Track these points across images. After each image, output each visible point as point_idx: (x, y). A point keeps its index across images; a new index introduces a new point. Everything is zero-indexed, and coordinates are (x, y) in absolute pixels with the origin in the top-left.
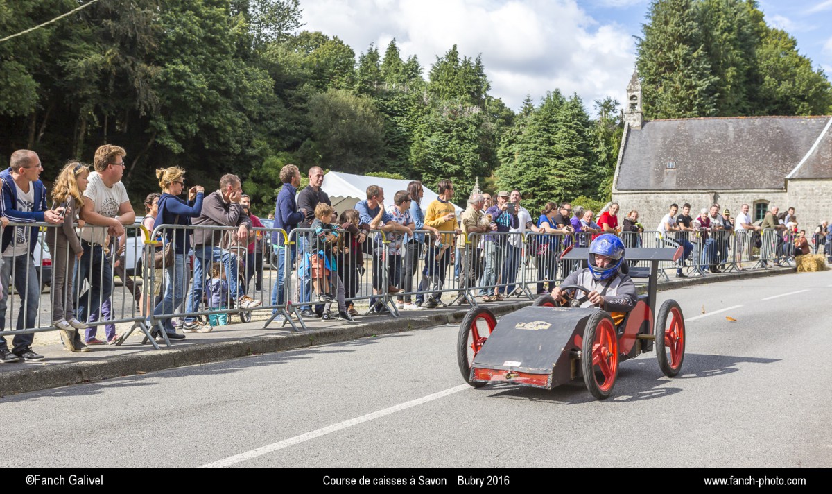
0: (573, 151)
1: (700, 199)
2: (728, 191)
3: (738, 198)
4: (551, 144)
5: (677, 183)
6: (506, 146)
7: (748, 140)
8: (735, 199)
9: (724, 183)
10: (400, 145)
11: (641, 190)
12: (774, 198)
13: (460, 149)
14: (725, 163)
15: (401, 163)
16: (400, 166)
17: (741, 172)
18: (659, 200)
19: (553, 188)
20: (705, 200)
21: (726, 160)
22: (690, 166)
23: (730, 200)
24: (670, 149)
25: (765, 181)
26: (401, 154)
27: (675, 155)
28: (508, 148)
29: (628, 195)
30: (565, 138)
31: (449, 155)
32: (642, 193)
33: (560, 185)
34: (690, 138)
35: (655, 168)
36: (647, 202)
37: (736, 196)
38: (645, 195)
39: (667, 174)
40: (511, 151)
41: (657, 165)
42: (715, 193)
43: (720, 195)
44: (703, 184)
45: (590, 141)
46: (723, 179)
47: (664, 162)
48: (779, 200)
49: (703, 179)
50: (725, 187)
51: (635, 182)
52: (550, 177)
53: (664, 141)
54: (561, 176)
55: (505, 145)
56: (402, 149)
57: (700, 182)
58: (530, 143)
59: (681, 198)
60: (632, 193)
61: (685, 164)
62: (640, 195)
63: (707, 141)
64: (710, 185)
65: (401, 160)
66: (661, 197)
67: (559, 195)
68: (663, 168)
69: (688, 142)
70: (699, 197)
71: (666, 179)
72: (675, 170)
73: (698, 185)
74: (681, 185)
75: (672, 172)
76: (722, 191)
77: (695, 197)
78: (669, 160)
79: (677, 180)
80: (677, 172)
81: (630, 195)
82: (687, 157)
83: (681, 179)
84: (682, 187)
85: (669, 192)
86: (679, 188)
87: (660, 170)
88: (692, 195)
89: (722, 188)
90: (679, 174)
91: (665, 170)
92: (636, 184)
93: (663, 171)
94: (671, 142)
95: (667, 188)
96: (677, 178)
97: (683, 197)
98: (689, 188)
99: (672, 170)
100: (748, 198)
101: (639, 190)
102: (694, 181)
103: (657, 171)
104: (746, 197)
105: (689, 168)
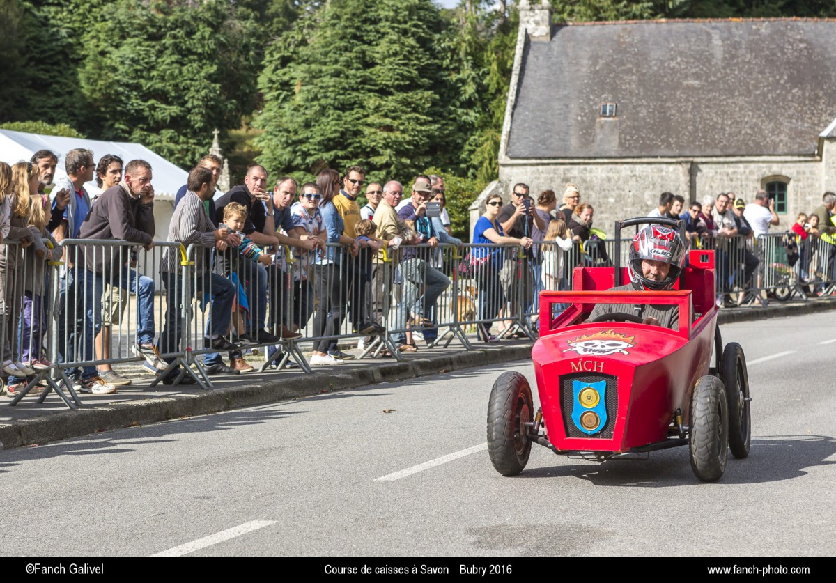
1: (664, 174)
2: (715, 159)
3: (734, 172)
4: (368, 64)
5: (621, 144)
6: (276, 69)
7: (749, 62)
8: (728, 175)
9: (706, 144)
10: (56, 63)
11: (555, 158)
12: (798, 172)
13: (181, 73)
14: (708, 107)
15: (59, 100)
16: (56, 107)
17: (738, 123)
18: (588, 176)
19: (375, 152)
20: (673, 177)
21: (709, 100)
22: (643, 113)
23: (719, 177)
24: (604, 81)
25: (781, 141)
26: (58, 83)
27: (614, 90)
28: (280, 72)
29: (529, 168)
30: (395, 54)
31: (159, 85)
32: (556, 164)
33: (386, 146)
34: (642, 57)
35: (578, 115)
37: (730, 169)
38: (562, 167)
39: (602, 127)
40: (286, 78)
41: (582, 109)
42: (692, 163)
43: (701, 166)
44: (669, 146)
45: (443, 59)
46: (706, 138)
47: (595, 104)
48: (808, 175)
49: (669, 136)
50: (709, 152)
51: (543, 141)
52: (367, 131)
53: (594, 64)
54: (389, 128)
55: (273, 66)
56: (60, 72)
57: (663, 141)
58: (325, 64)
59: (629, 173)
60: (538, 164)
61: (634, 107)
63: (673, 64)
64: (681, 147)
65: (58, 95)
66: (591, 171)
67: (387, 166)
68: (593, 115)
69: (638, 65)
70: (662, 171)
71: (599, 137)
72: (617, 119)
73: (659, 147)
74: (627, 149)
75: (611, 122)
76: (704, 160)
77: (655, 170)
78: (605, 99)
79: (620, 138)
80: (621, 123)
81: (534, 168)
82: (638, 94)
83: (628, 137)
84: (631, 151)
85: (606, 161)
86: (624, 155)
87: (588, 118)
88: (649, 168)
89: (704, 154)
90: (624, 126)
91: (598, 120)
92: (544, 147)
93: (594, 120)
94: (607, 64)
95: (603, 155)
96: (620, 134)
97: (632, 171)
98: (644, 153)
99: (611, 119)
100: (751, 172)
101: (549, 158)
102: (652, 140)
103: (582, 120)
104: (747, 171)
105: (641, 115)
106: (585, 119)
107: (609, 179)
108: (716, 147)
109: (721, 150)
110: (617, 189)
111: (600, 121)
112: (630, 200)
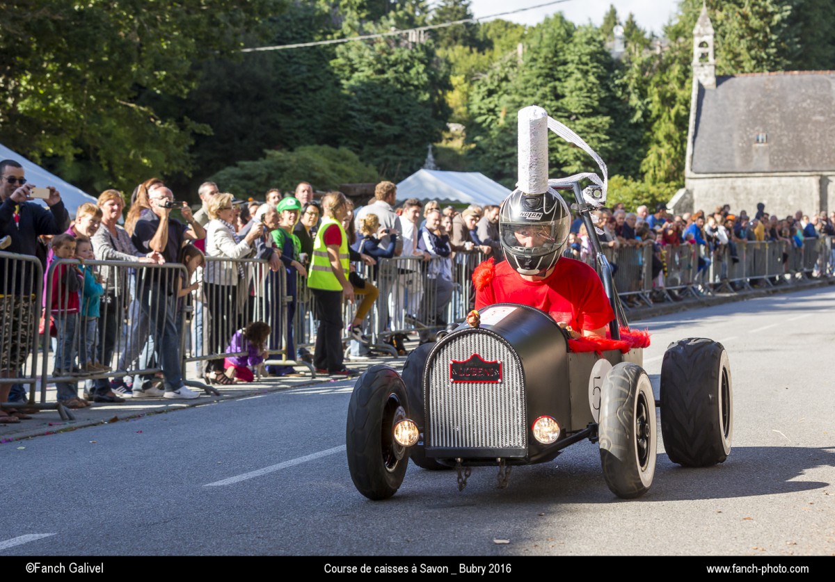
0: (593, 107)
1: (801, 183)
5: (771, 163)
6: (483, 98)
9: (831, 162)
11: (725, 173)
18: (748, 186)
20: (808, 185)
22: (785, 140)
24: (756, 118)
27: (764, 124)
28: (487, 101)
29: (707, 180)
32: (726, 177)
33: (577, 158)
34: (782, 100)
35: (739, 142)
36: (733, 188)
38: (730, 180)
39: (757, 150)
40: (492, 106)
41: (742, 138)
42: (822, 176)
43: (829, 178)
44: (805, 164)
46: (829, 157)
47: (751, 134)
49: (804, 156)
51: (716, 161)
52: (561, 148)
53: (748, 105)
55: (480, 97)
57: (800, 160)
58: (526, 96)
59: (777, 183)
60: (714, 178)
61: (779, 136)
62: (724, 179)
63: (804, 105)
64: (813, 164)
66: (750, 182)
68: (749, 142)
69: (779, 106)
70: (800, 181)
71: (756, 157)
72: (767, 145)
73: (798, 164)
74: (777, 166)
75: (763, 147)
77: (795, 181)
78: (758, 131)
79: (770, 159)
80: (770, 147)
81: (711, 180)
82: (781, 127)
83: (776, 158)
85: (761, 174)
86: (774, 170)
87: (746, 144)
88: (791, 179)
89: (829, 169)
90: (772, 150)
91: (754, 145)
92: (717, 165)
93: (750, 146)
94: (758, 106)
95: (759, 170)
96: (770, 155)
97: (779, 182)
98: (787, 169)
99: (762, 145)
101: (721, 173)
102: (792, 159)
103: (742, 146)
105: (784, 142)
106: (744, 145)
107: (763, 188)
110: (770, 194)
111: (755, 147)
112: (778, 202)
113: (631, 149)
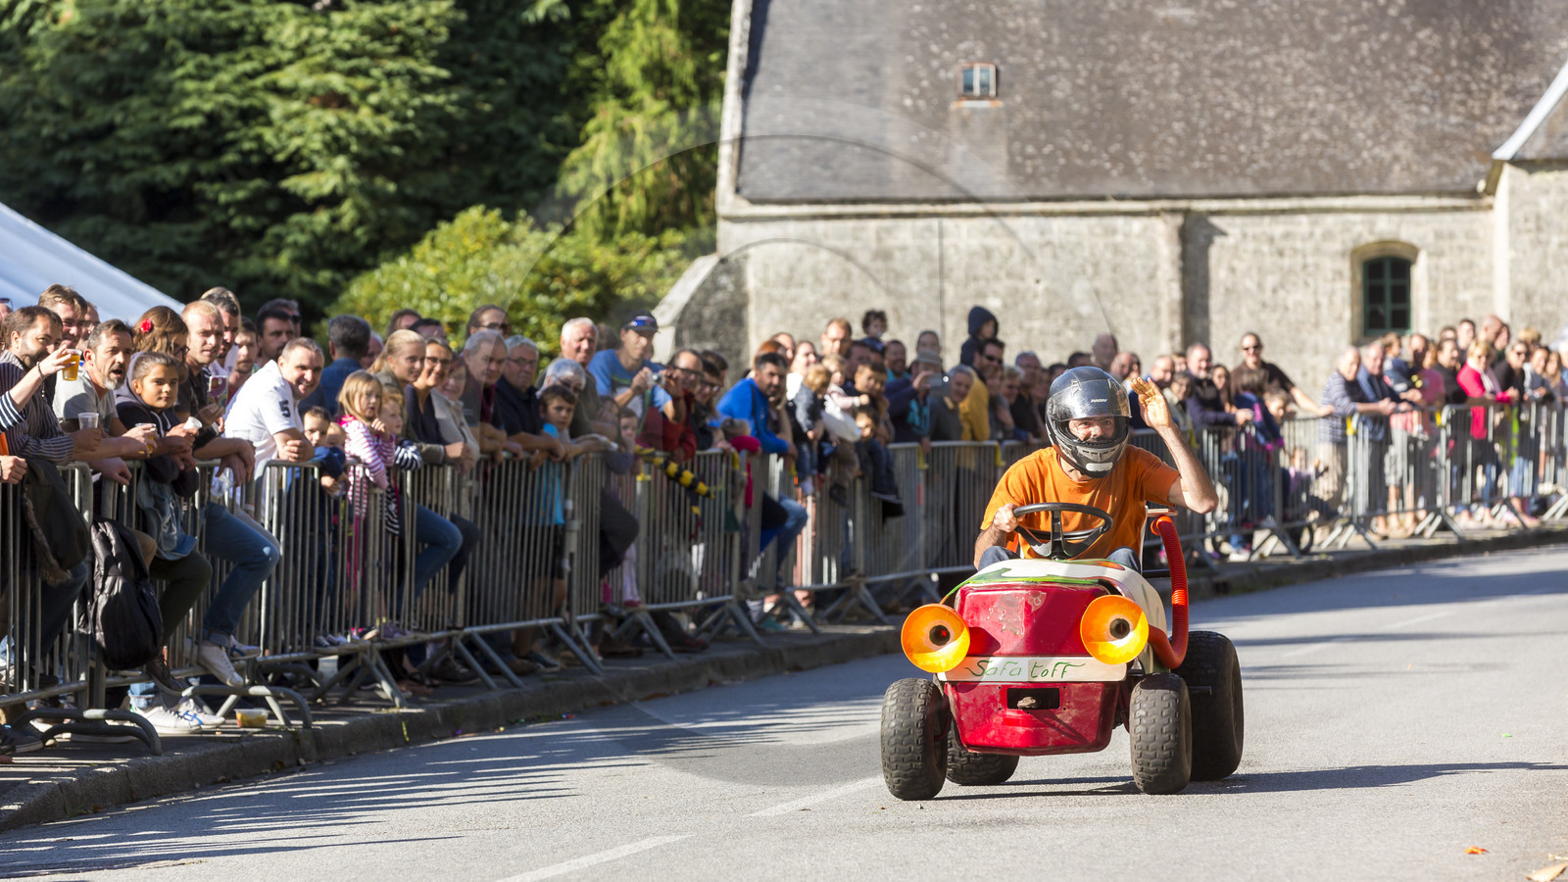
1: (1119, 238)
2: (1241, 204)
3: (1287, 236)
5: (1015, 168)
8: (1271, 240)
9: (1219, 167)
11: (855, 201)
12: (1438, 235)
14: (1217, 74)
17: (1292, 114)
19: (297, 163)
20: (1142, 245)
21: (1220, 57)
22: (1062, 89)
23: (1250, 245)
24: (961, 7)
25: (1396, 158)
27: (989, 31)
29: (793, 227)
32: (859, 216)
33: (336, 147)
35: (903, 93)
36: (885, 255)
37: (1277, 227)
38: (873, 224)
41: (913, 79)
42: (1187, 212)
43: (1216, 221)
44: (1129, 171)
46: (1213, 149)
47: (945, 66)
48: (1461, 241)
49: (1128, 146)
50: (1226, 186)
51: (825, 161)
52: (278, 108)
54: (335, 100)
57: (1114, 159)
59: (1035, 237)
60: (814, 217)
61: (1041, 75)
62: (851, 224)
64: (1161, 175)
68: (940, 94)
70: (1114, 232)
71: (960, 148)
72: (999, 104)
73: (1106, 174)
74: (1033, 177)
75: (986, 111)
76: (1215, 205)
77: (1098, 230)
78: (968, 54)
79: (1011, 153)
80: (1010, 113)
81: (805, 226)
82: (1047, 42)
83: (1030, 149)
84: (1039, 184)
85: (979, 208)
86: (1026, 192)
87: (929, 102)
88: (1083, 224)
89: (1214, 190)
90: (1018, 121)
91: (954, 106)
92: (827, 173)
93: (943, 106)
95: (973, 193)
96: (1011, 141)
97: (1042, 233)
98: (1070, 190)
99: (985, 104)
100: (1328, 235)
101: (842, 201)
102: (1088, 156)
103: (915, 106)
104: (1318, 231)
105: (1058, 94)
106: (921, 103)
107: (988, 253)
108: (1242, 174)
109: (1256, 181)
110: (1009, 275)
111: (959, 111)
112: (1039, 303)
113: (525, 113)
